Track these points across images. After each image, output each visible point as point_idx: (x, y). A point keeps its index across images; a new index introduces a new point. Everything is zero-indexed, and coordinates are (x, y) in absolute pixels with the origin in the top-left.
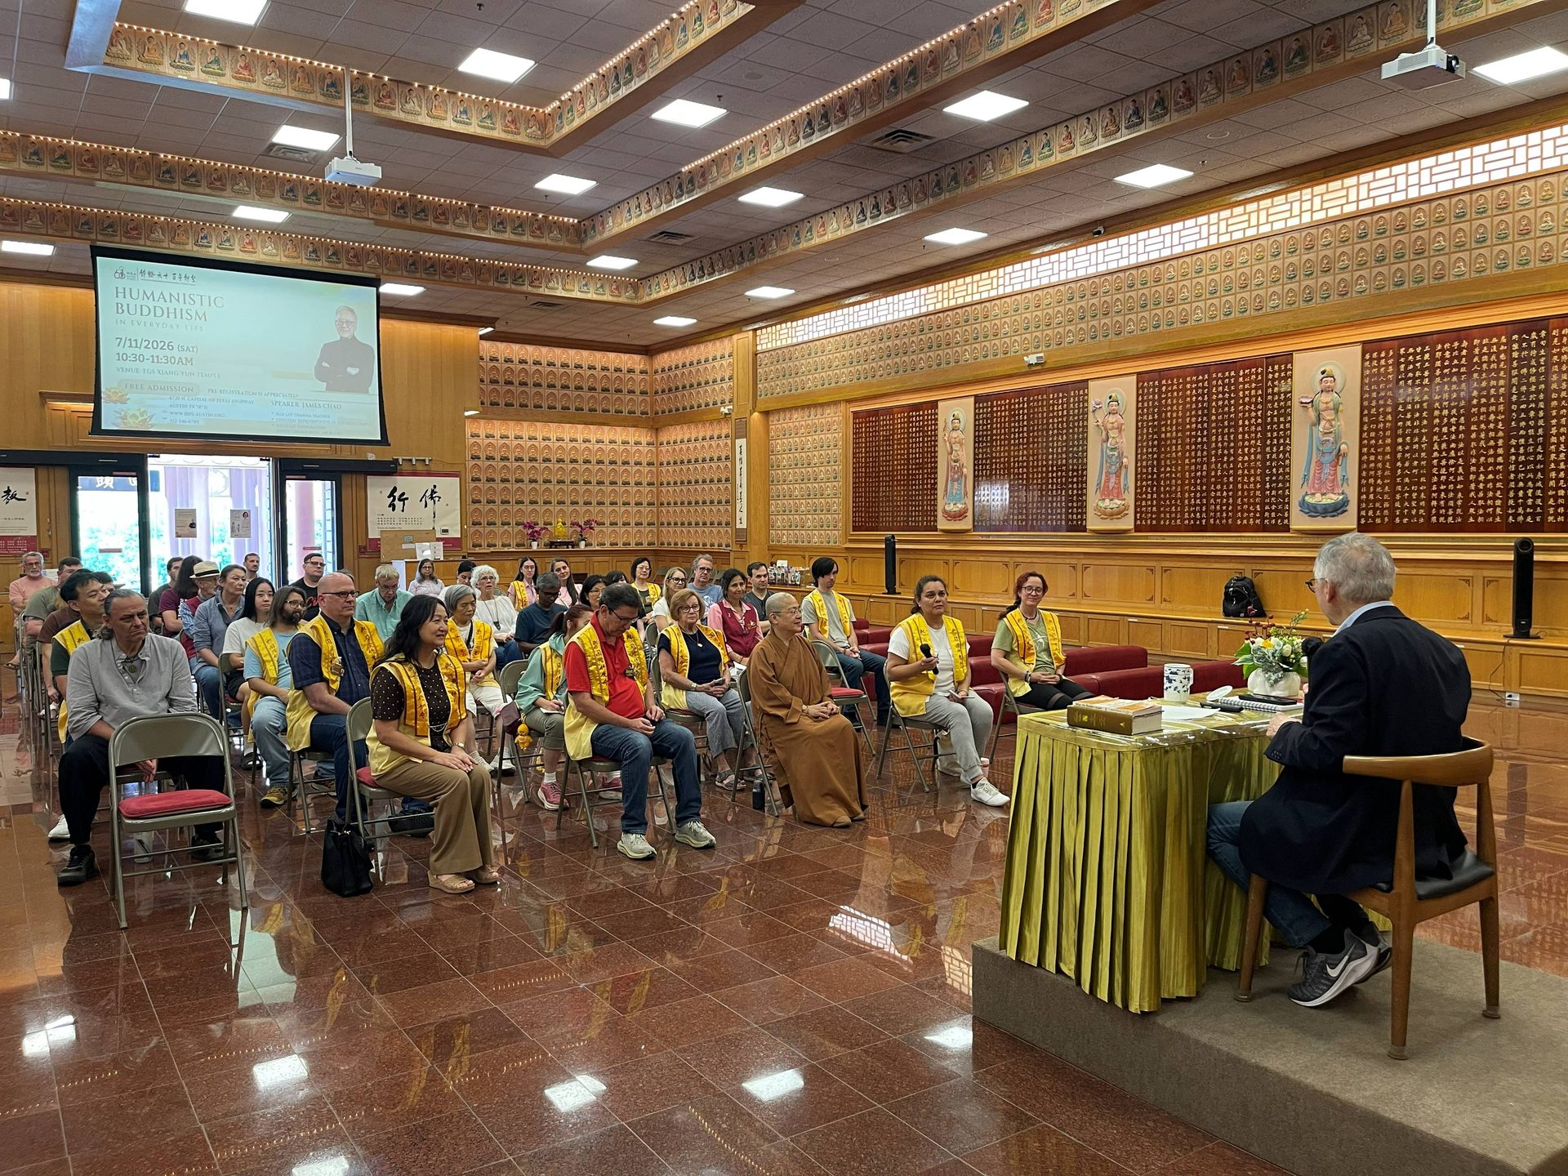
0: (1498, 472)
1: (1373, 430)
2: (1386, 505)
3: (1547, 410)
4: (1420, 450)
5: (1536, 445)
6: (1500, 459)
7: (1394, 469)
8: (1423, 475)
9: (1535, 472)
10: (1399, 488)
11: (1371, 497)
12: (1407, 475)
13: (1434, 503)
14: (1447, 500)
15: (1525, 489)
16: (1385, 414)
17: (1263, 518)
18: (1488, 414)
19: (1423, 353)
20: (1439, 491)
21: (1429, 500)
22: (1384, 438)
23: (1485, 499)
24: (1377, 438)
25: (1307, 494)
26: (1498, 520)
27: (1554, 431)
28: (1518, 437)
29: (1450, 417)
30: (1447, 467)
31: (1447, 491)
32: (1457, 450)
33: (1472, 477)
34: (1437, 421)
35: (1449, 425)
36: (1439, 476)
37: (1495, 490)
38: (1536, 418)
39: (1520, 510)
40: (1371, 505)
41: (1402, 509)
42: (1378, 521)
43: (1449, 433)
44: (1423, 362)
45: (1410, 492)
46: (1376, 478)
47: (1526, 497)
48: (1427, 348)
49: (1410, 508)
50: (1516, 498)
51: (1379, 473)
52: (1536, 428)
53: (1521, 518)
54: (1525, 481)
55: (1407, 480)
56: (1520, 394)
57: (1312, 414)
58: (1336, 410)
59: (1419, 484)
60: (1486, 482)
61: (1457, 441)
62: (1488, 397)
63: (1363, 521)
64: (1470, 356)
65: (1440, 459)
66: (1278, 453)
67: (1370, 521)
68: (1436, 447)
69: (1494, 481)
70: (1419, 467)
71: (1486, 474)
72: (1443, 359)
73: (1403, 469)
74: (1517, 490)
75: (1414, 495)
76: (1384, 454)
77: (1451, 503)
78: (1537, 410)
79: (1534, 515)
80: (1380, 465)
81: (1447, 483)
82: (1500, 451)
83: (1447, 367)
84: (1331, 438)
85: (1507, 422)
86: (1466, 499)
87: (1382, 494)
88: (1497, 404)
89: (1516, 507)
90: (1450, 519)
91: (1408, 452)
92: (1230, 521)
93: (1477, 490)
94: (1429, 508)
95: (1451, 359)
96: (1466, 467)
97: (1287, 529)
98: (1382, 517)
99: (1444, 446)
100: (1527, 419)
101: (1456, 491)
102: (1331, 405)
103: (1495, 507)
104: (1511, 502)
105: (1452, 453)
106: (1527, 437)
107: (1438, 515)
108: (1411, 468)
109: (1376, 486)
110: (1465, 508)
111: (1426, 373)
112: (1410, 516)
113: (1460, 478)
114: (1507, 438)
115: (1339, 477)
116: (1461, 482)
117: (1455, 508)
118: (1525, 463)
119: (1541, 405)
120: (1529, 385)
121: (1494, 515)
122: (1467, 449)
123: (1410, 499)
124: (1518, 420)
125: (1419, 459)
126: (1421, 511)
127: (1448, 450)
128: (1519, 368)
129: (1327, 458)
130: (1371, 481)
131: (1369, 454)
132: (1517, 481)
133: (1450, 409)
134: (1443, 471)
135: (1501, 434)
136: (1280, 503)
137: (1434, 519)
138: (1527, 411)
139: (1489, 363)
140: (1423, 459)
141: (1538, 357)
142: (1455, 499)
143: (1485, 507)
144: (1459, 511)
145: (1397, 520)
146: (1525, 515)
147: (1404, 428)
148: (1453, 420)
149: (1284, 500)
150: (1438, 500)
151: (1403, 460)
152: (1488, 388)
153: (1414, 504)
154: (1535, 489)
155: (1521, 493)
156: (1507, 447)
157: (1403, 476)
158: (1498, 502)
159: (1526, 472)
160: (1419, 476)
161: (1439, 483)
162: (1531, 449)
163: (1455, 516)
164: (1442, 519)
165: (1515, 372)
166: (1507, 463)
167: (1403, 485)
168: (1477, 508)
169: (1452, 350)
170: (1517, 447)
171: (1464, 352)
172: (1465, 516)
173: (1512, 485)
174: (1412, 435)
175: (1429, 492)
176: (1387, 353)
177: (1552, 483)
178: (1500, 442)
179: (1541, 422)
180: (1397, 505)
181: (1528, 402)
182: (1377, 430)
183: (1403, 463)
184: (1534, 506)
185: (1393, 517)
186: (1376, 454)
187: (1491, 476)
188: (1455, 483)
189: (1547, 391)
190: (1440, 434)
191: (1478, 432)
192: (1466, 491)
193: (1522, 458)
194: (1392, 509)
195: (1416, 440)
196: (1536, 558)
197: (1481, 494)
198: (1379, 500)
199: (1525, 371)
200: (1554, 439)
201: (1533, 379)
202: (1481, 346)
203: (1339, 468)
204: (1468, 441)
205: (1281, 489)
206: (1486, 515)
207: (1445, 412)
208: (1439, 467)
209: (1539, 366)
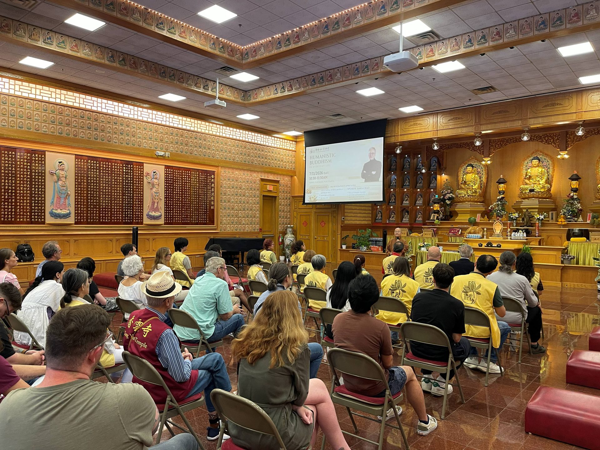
0: (120, 206)
1: (79, 187)
2: (85, 215)
3: (133, 188)
4: (96, 197)
5: (130, 199)
6: (121, 202)
7: (88, 202)
8: (98, 205)
9: (130, 207)
10: (89, 209)
11: (79, 211)
12: (92, 205)
13: (101, 215)
14: (105, 214)
15: (128, 212)
16: (84, 182)
17: (31, 219)
18: (117, 187)
19: (96, 164)
20: (103, 211)
21: (100, 214)
22: (84, 191)
23: (117, 214)
24: (81, 190)
25: (53, 209)
26: (120, 221)
27: (135, 195)
28: (126, 196)
29: (106, 187)
30: (105, 203)
31: (105, 211)
32: (108, 198)
33: (113, 207)
34: (102, 187)
35: (106, 189)
36: (103, 206)
37: (119, 211)
38: (130, 191)
39: (126, 218)
40: (79, 215)
41: (91, 216)
42: (82, 220)
43: (106, 192)
44: (97, 167)
45: (93, 211)
46: (81, 205)
47: (128, 214)
48: (98, 162)
49: (93, 216)
50: (125, 214)
51: (82, 203)
52: (130, 194)
53: (127, 221)
54: (128, 209)
55: (92, 206)
56: (126, 183)
57: (55, 177)
58: (66, 178)
59: (96, 208)
60: (117, 209)
61: (108, 195)
62: (117, 182)
63: (76, 221)
64: (111, 168)
65: (103, 200)
66: (38, 191)
67: (79, 220)
68: (102, 196)
69: (119, 209)
70: (96, 202)
71: (117, 206)
72: (103, 167)
73: (91, 202)
74: (125, 212)
75: (95, 212)
76: (84, 196)
77: (107, 215)
78: (130, 188)
79: (130, 220)
80: (82, 200)
81: (105, 208)
82: (121, 199)
83: (104, 170)
84: (65, 188)
85: (123, 191)
86: (111, 214)
87: (83, 211)
88: (119, 185)
89: (125, 217)
90: (106, 220)
91: (92, 197)
92: (13, 219)
93: (114, 211)
94: (100, 217)
95: (106, 168)
96: (111, 204)
97: (44, 223)
98: (83, 219)
99: (104, 196)
100: (128, 191)
101: (108, 211)
102: (64, 176)
103: (119, 217)
104: (124, 215)
105: (107, 199)
106: (128, 196)
107: (103, 219)
108: (93, 202)
109: (81, 208)
110: (111, 217)
111: (98, 171)
112: (93, 219)
113: (109, 207)
114: (123, 196)
115: (67, 203)
116: (110, 208)
117: (108, 216)
118: (128, 204)
119: (132, 187)
120: (128, 180)
121: (119, 219)
122: (111, 198)
123: (93, 213)
124: (126, 191)
125: (96, 200)
126: (97, 218)
127: (106, 198)
128: (126, 175)
129: (63, 196)
130: (79, 206)
131: (78, 196)
132: (125, 209)
133: (106, 184)
134: (104, 204)
135: (121, 194)
136: (40, 212)
137: (101, 220)
138: (128, 188)
139: (117, 171)
140: (97, 200)
141: (130, 173)
142: (108, 214)
143: (117, 217)
144: (109, 218)
145: (89, 220)
146: (128, 220)
147: (91, 188)
148: (107, 188)
149: (42, 211)
150: (103, 214)
151: (91, 199)
152: (117, 179)
153: (94, 215)
154: (130, 212)
155: (127, 213)
156: (123, 199)
157: (91, 205)
158: (120, 215)
159: (128, 207)
160: (96, 205)
161: (103, 208)
162: (129, 200)
163: (108, 219)
164: (104, 220)
165: (124, 176)
166: (122, 203)
167: (91, 208)
168: (114, 217)
169: (106, 165)
170: (125, 199)
171: (110, 166)
172: (111, 219)
173: (124, 210)
174: (94, 191)
175: (100, 211)
176: (84, 161)
177: (135, 210)
178: (121, 197)
179: (132, 192)
180: (89, 215)
181: (128, 186)
182: (81, 188)
183: (91, 200)
184: (130, 217)
185: (87, 219)
186: (81, 196)
187: (118, 207)
188: (108, 209)
189: (133, 183)
190: (103, 192)
191: (115, 193)
192: (111, 211)
193: (127, 202)
194: (87, 216)
195: (95, 193)
196: (139, 232)
197: (115, 213)
198: (82, 213)
199: (127, 176)
200: (135, 198)
201: (129, 179)
202: (115, 166)
203: (67, 200)
204: (111, 195)
205: (40, 206)
206: (117, 219)
207: (104, 185)
208: (103, 203)
209: (131, 175)
